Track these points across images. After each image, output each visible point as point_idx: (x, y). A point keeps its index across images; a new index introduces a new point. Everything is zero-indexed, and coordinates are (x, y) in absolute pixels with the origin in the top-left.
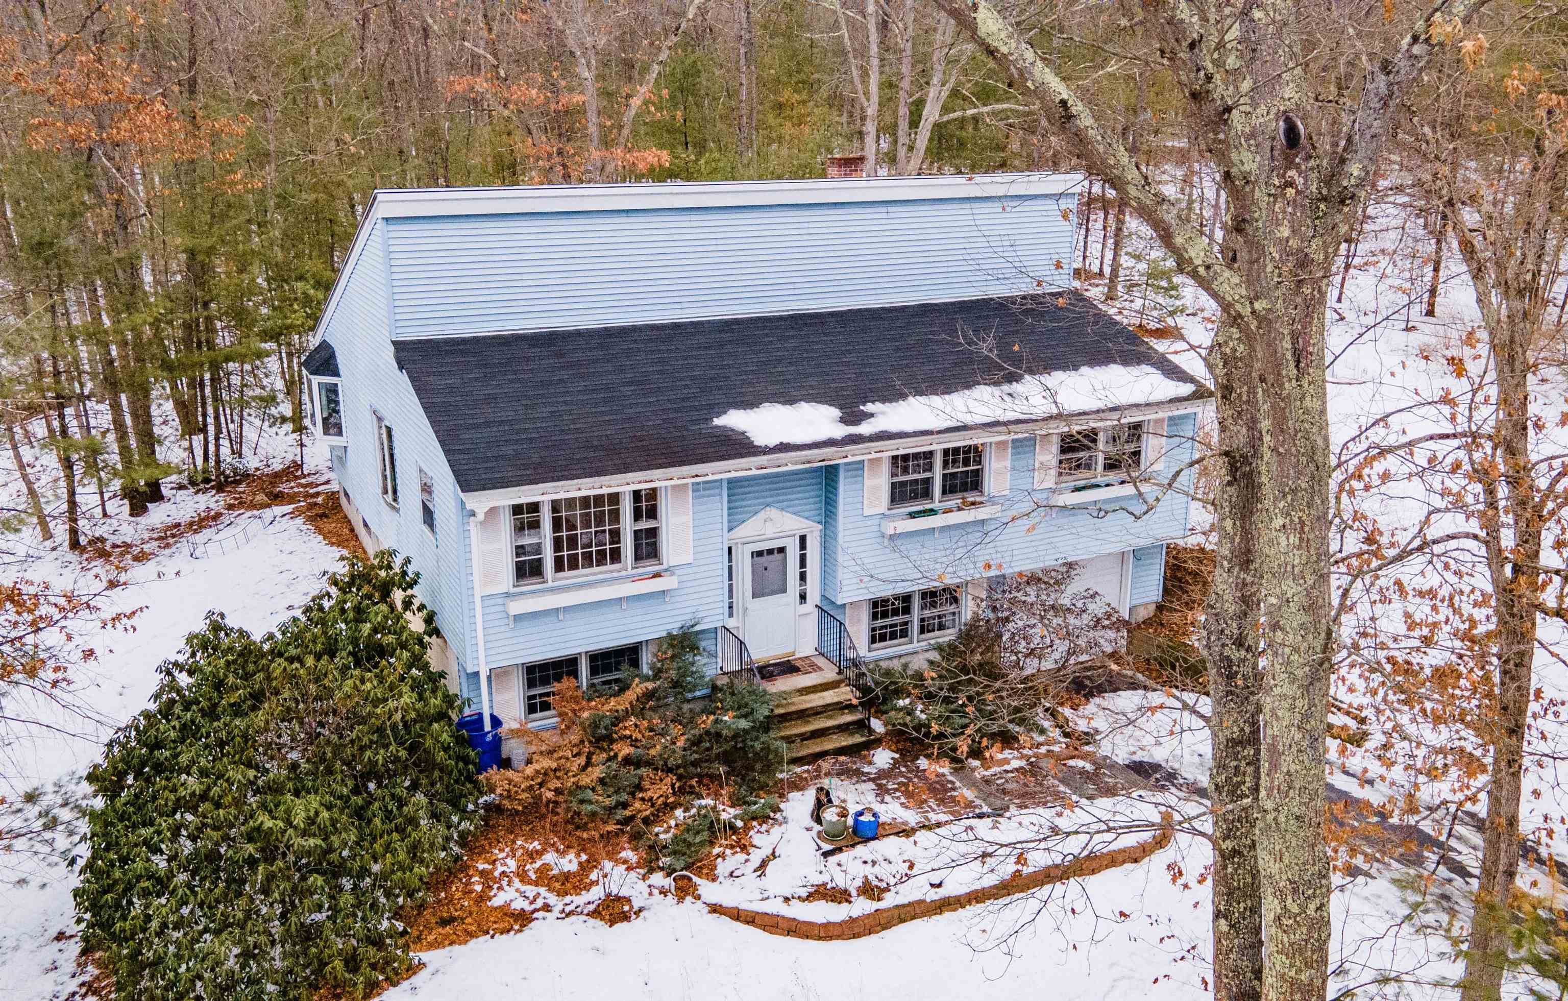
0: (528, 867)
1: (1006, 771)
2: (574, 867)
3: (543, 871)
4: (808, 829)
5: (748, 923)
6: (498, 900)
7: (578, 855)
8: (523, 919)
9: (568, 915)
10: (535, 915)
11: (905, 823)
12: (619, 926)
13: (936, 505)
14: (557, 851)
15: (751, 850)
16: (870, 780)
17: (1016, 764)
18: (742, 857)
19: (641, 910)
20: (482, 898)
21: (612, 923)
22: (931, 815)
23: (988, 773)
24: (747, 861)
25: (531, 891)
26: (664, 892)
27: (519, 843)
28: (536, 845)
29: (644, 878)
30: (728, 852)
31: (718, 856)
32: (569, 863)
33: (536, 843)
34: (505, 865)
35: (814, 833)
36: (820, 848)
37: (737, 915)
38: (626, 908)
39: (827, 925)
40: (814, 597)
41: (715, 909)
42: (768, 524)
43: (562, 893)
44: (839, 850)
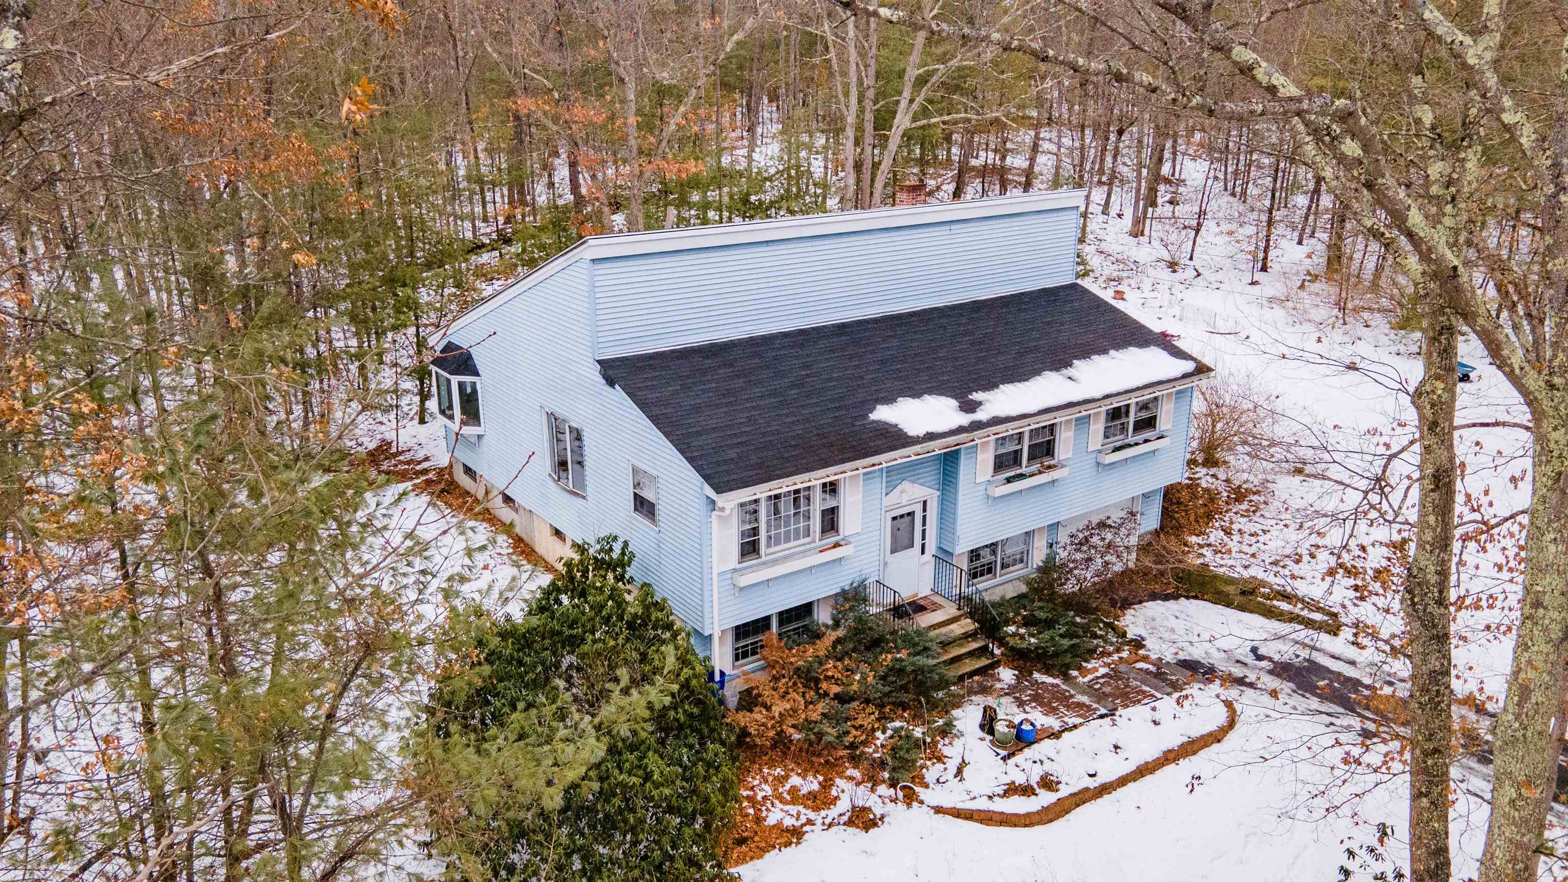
0: (781, 790)
1: (1098, 678)
2: (815, 786)
3: (794, 790)
4: (982, 739)
5: (967, 818)
6: (772, 819)
7: (815, 777)
8: (795, 835)
9: (830, 826)
10: (805, 829)
11: (1051, 727)
12: (871, 831)
13: (1024, 470)
14: (799, 775)
15: (946, 760)
16: (1006, 694)
17: (1103, 671)
18: (940, 766)
19: (882, 818)
20: (758, 820)
21: (867, 829)
22: (1066, 719)
23: (1086, 680)
24: (945, 769)
25: (793, 809)
26: (894, 800)
27: (766, 771)
28: (779, 771)
29: (873, 790)
30: (928, 763)
31: (922, 767)
32: (812, 784)
33: (779, 770)
34: (763, 790)
35: (987, 742)
36: (998, 754)
37: (957, 813)
38: (871, 816)
39: (1028, 815)
40: (931, 548)
41: (938, 810)
42: (904, 495)
43: (817, 809)
44: (1013, 754)
